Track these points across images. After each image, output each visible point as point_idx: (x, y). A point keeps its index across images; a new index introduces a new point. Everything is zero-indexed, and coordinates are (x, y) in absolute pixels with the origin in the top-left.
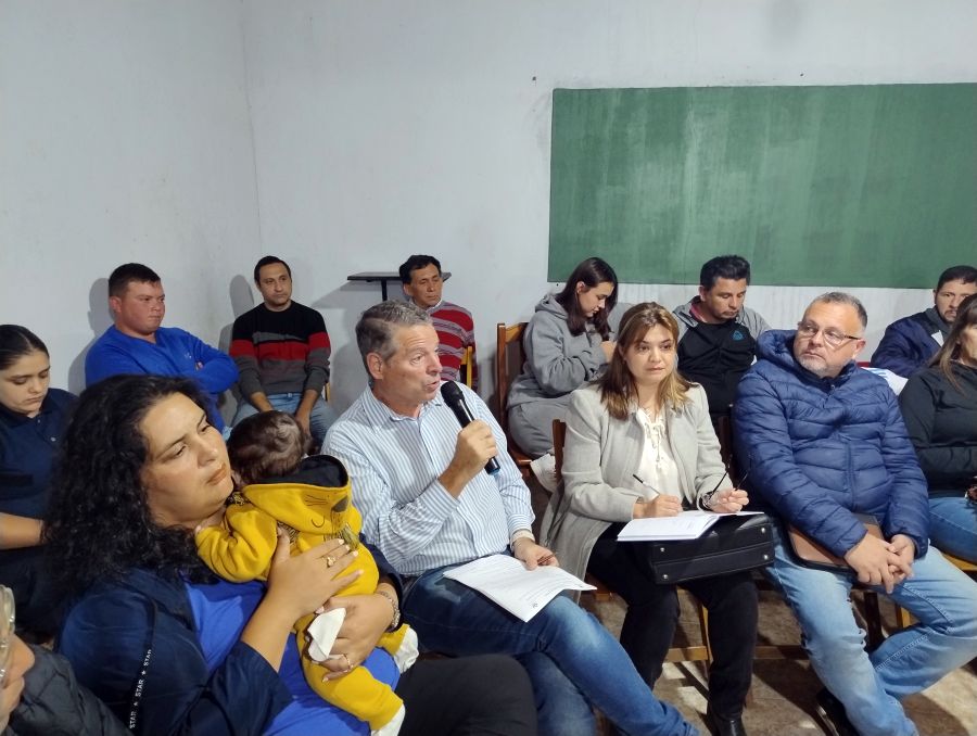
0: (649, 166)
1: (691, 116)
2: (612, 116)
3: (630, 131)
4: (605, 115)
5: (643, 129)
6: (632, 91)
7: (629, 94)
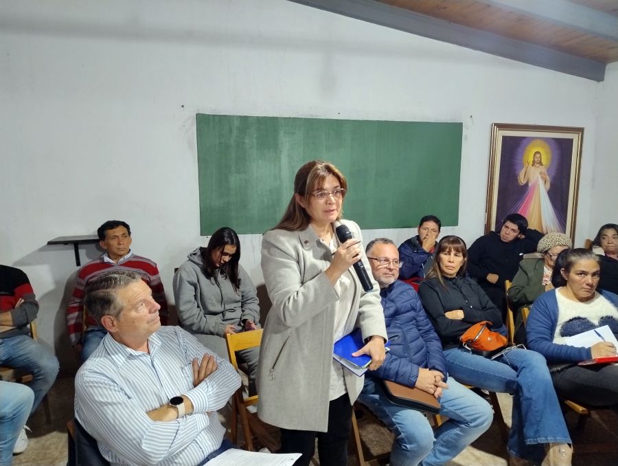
0: (260, 162)
1: (282, 134)
2: (235, 132)
3: (247, 141)
4: (231, 131)
5: (255, 140)
6: (246, 117)
7: (244, 119)
